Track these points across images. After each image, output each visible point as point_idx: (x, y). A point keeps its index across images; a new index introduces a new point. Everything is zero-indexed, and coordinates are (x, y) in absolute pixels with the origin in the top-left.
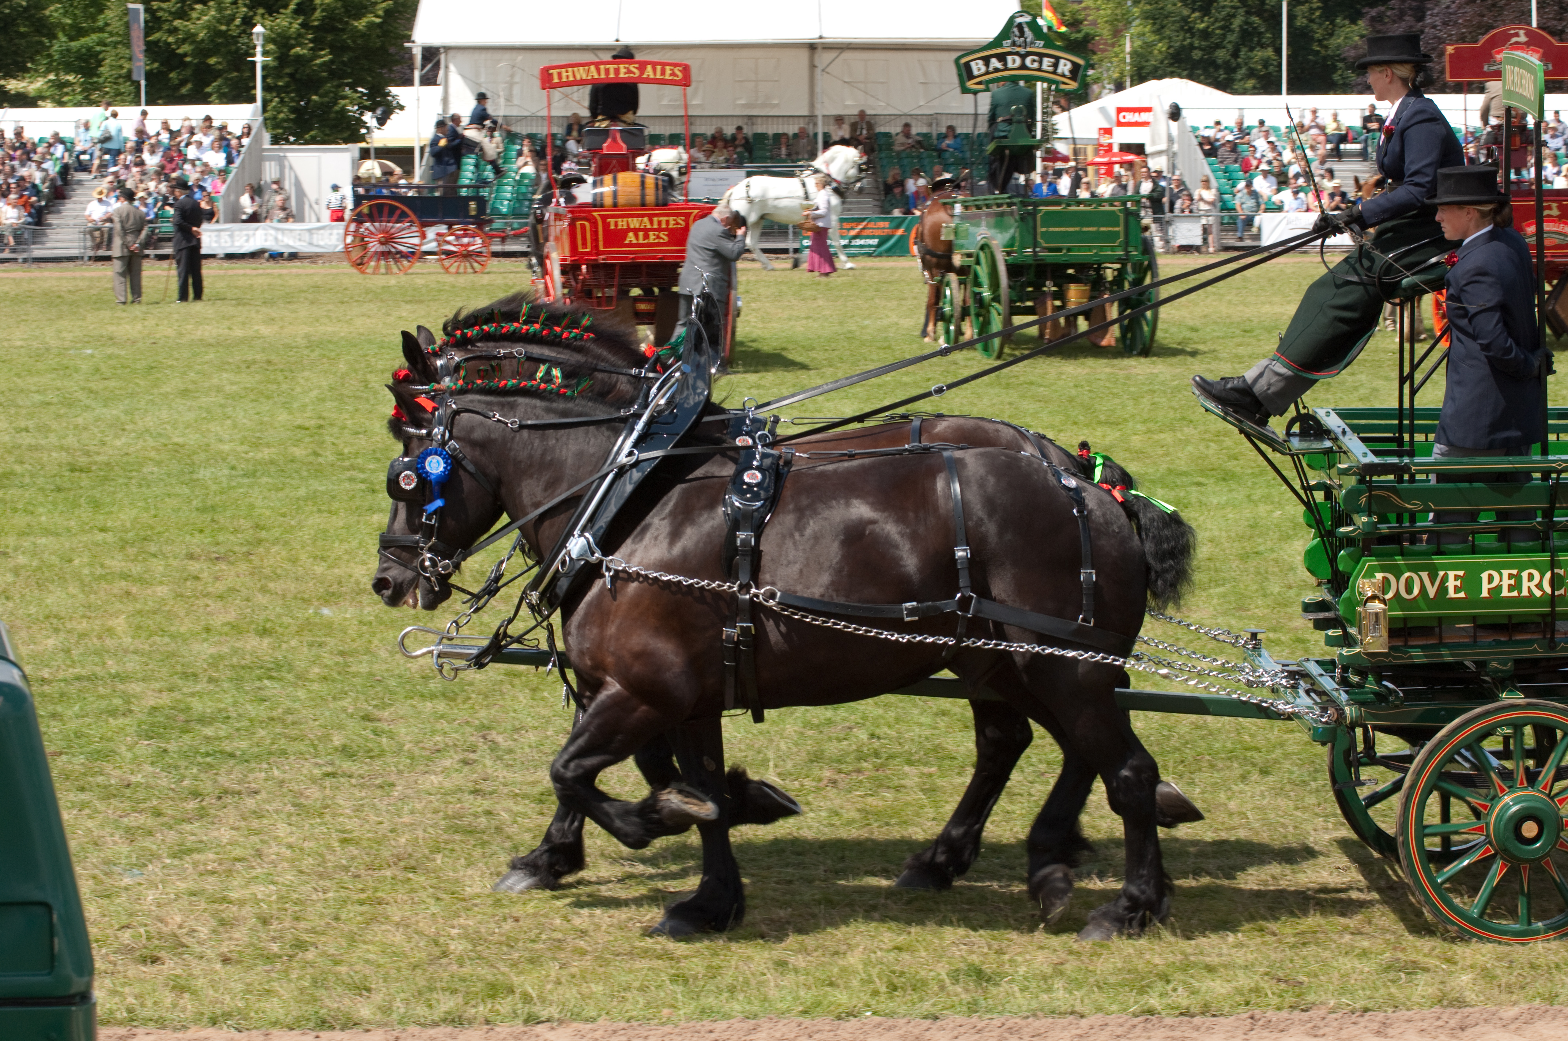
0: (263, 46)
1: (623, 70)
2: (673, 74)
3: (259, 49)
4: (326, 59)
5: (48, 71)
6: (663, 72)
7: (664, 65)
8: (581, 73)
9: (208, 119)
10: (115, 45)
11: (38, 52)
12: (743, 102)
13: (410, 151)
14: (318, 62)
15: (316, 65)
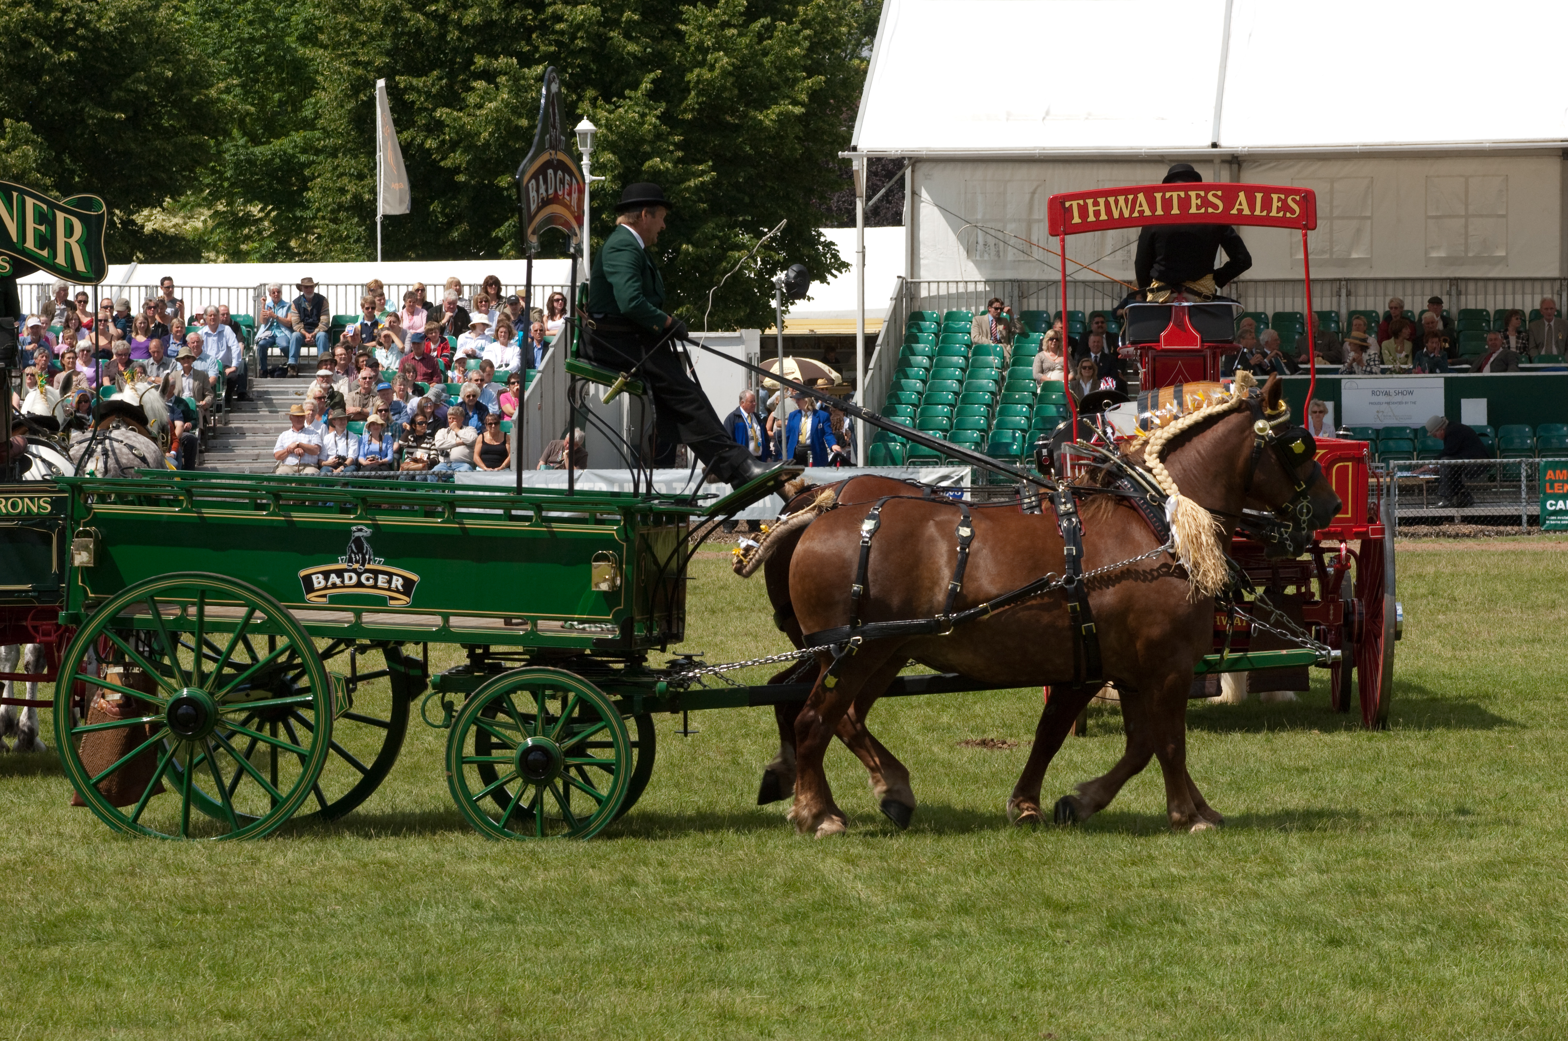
2: (1285, 207)
3: (586, 161)
6: (1267, 204)
7: (1267, 191)
8: (1121, 207)
14: (692, 184)
15: (688, 189)
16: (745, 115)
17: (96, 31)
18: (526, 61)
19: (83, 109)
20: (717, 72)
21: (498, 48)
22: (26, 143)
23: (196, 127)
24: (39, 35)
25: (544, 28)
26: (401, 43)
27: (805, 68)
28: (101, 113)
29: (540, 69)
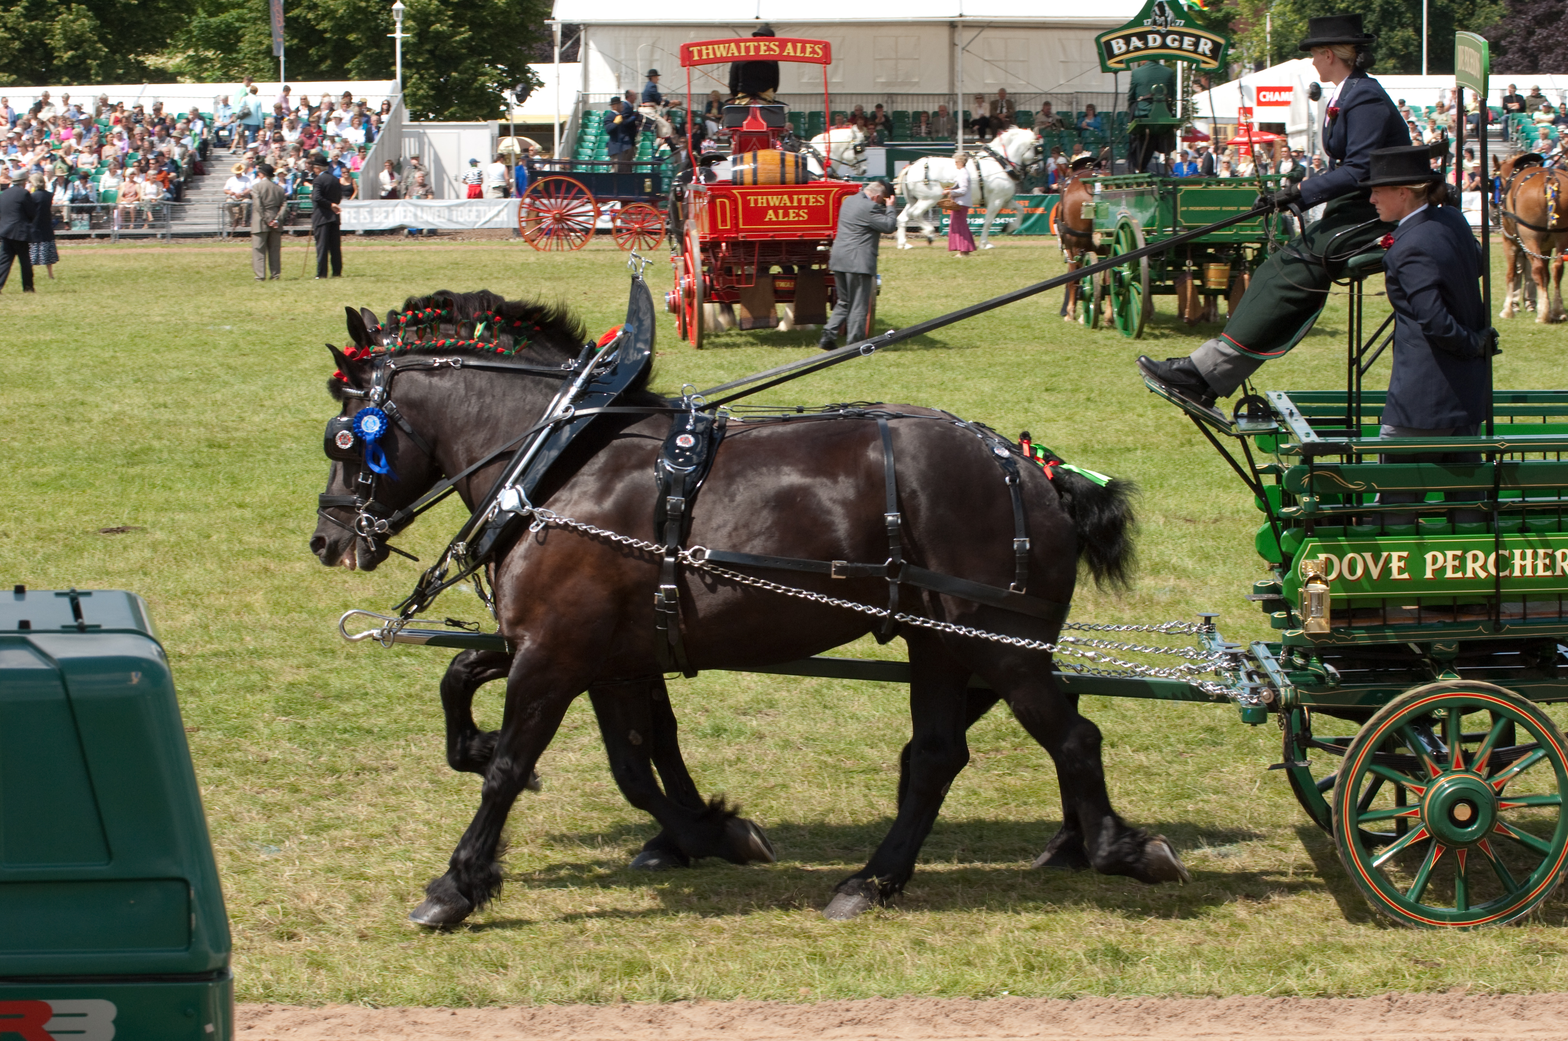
0: (403, 22)
1: (763, 48)
2: (814, 52)
3: (399, 26)
4: (466, 35)
5: (187, 47)
6: (803, 50)
7: (804, 42)
8: (721, 51)
9: (348, 95)
10: (255, 21)
11: (177, 28)
12: (883, 80)
13: (550, 128)
14: (457, 39)
15: (455, 42)
22: (84, 17)
23: (178, 8)
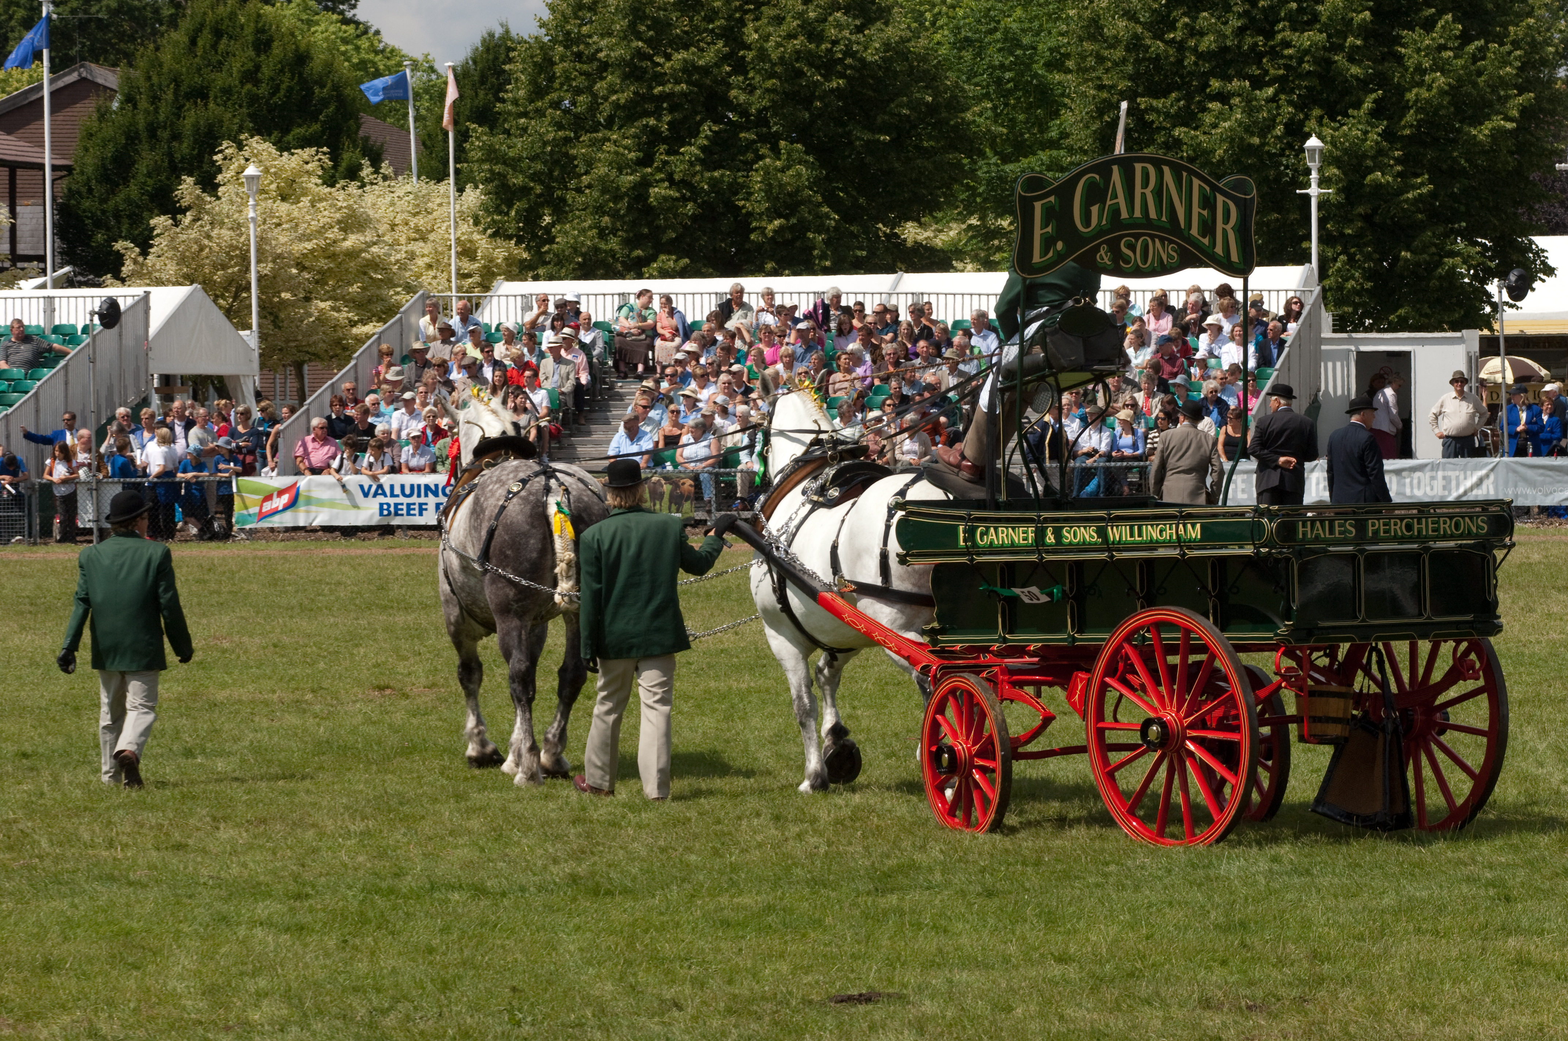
3: (1314, 175)
4: (1424, 190)
5: (968, 212)
11: (954, 179)
14: (1410, 196)
15: (1407, 201)
16: (1459, 131)
17: (862, 60)
18: (1258, 83)
19: (851, 131)
20: (1435, 91)
21: (1231, 72)
22: (800, 163)
23: (953, 147)
24: (811, 65)
25: (1274, 53)
26: (1142, 69)
27: (1516, 86)
28: (867, 136)
29: (1270, 91)
